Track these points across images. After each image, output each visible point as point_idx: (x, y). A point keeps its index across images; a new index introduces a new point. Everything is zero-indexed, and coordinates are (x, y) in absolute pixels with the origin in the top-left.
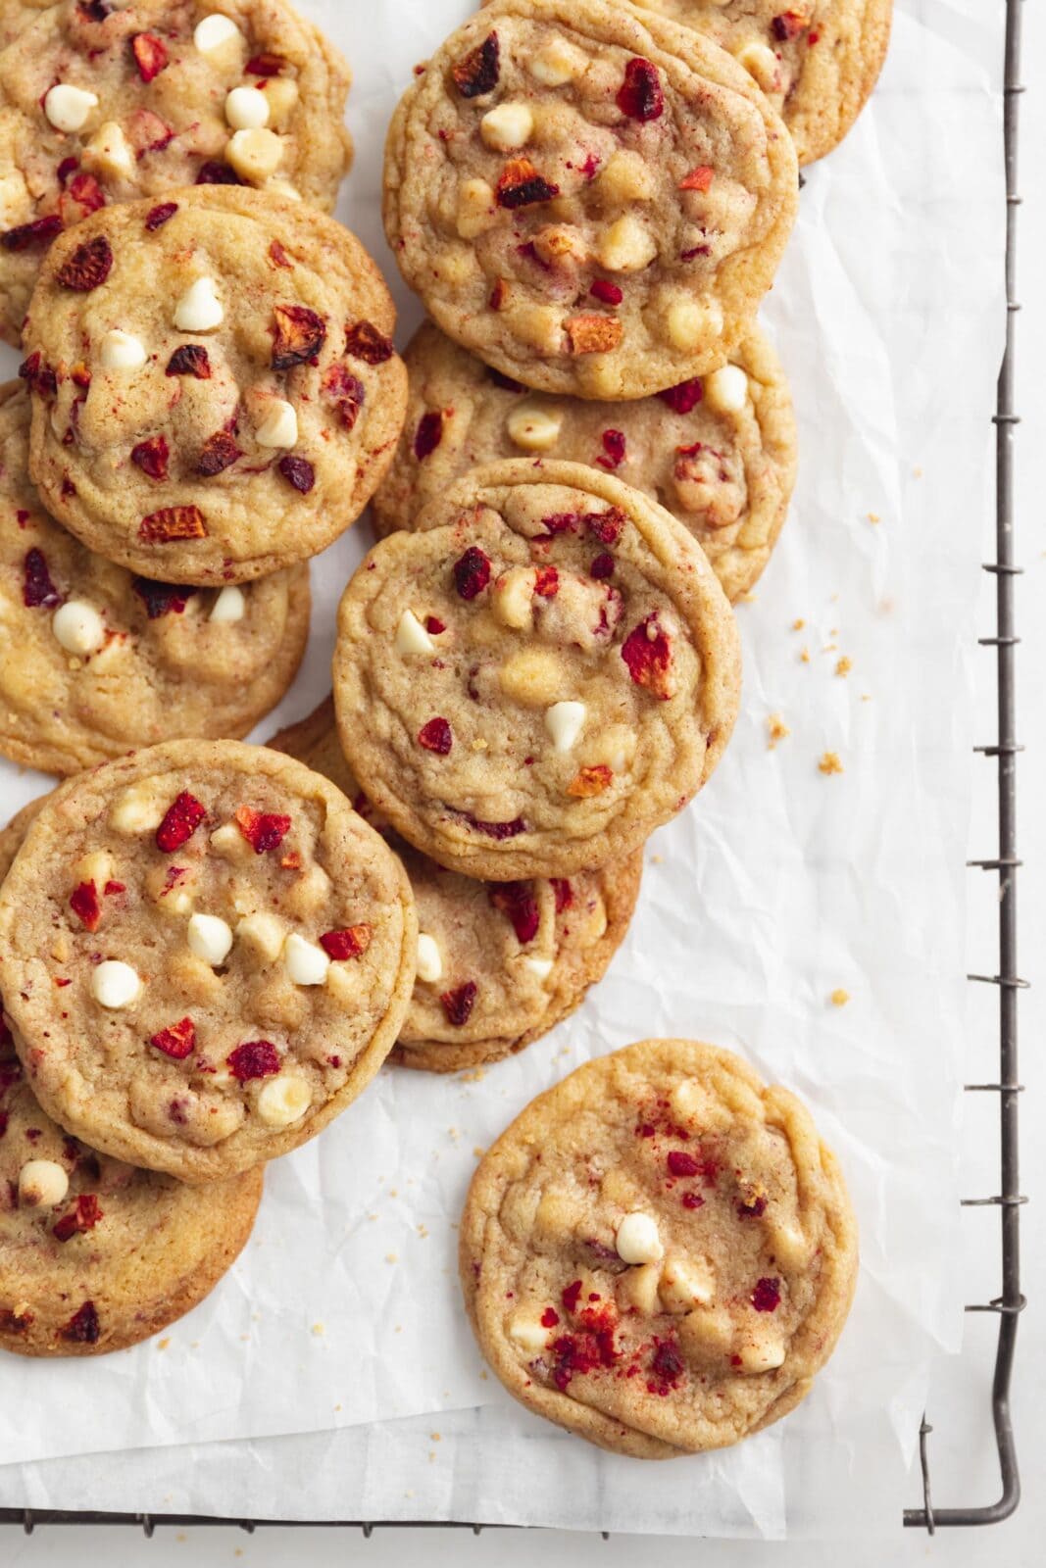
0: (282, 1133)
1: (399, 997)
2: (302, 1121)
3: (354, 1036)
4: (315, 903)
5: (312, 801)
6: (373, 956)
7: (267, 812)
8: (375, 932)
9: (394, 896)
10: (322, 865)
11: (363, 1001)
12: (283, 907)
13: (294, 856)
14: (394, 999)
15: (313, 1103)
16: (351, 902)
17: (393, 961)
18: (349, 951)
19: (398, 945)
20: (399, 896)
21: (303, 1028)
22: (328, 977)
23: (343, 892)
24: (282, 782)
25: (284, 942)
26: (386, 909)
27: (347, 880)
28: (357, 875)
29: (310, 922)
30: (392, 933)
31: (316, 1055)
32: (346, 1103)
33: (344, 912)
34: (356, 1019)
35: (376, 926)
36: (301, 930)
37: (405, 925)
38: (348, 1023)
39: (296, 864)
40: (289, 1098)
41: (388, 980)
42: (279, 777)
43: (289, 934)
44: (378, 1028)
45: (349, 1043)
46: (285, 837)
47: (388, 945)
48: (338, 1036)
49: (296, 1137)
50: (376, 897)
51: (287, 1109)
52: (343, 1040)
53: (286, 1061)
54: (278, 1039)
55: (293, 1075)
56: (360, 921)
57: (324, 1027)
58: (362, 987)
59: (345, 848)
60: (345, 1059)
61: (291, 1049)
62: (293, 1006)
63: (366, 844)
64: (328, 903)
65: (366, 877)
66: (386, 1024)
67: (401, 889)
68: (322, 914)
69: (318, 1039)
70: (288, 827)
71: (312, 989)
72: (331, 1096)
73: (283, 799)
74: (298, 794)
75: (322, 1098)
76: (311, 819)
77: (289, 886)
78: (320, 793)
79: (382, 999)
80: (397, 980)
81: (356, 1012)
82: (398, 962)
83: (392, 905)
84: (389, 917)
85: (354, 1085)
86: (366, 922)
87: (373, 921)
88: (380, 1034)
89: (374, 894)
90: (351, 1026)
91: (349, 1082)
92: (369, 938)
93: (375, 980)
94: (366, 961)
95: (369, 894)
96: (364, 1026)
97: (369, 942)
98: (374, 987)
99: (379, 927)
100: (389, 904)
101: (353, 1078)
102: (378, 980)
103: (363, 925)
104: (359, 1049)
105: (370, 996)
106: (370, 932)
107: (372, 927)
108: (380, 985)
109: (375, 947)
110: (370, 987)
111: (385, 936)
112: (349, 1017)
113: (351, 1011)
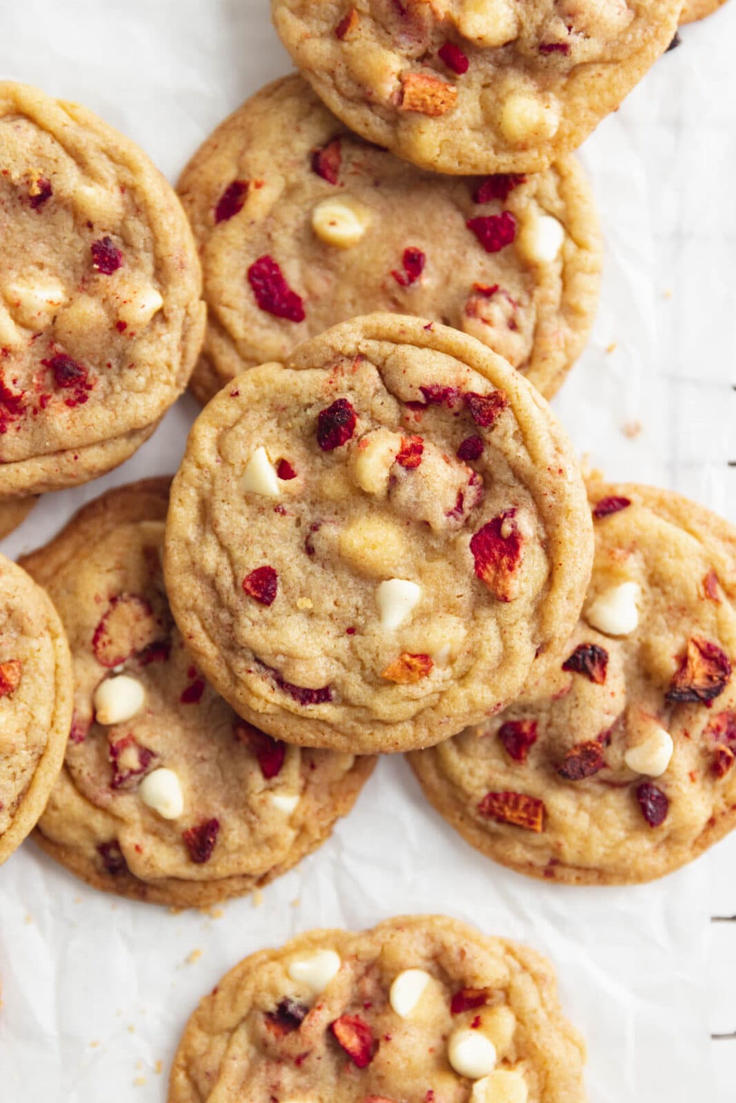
1: (57, 732)
3: (14, 777)
6: (25, 693)
8: (25, 668)
9: (42, 629)
11: (20, 739)
14: (52, 734)
17: (47, 695)
19: (50, 679)
20: (48, 628)
26: (34, 644)
30: (42, 667)
34: (14, 759)
35: (25, 662)
38: (6, 763)
41: (43, 717)
44: (38, 765)
45: (9, 784)
47: (40, 680)
50: (23, 632)
52: (2, 781)
56: (7, 658)
58: (16, 726)
60: (5, 802)
65: (10, 612)
66: (45, 760)
67: (49, 621)
79: (39, 735)
80: (54, 715)
81: (13, 752)
82: (53, 696)
83: (41, 638)
84: (39, 650)
85: (18, 826)
86: (15, 658)
87: (22, 658)
88: (41, 773)
89: (19, 629)
90: (9, 767)
91: (12, 824)
92: (19, 674)
93: (30, 717)
94: (18, 698)
95: (15, 630)
96: (23, 765)
97: (20, 678)
98: (29, 724)
99: (29, 662)
100: (37, 638)
101: (16, 819)
102: (33, 717)
103: (11, 661)
104: (19, 790)
105: (27, 734)
106: (20, 668)
107: (21, 663)
108: (35, 721)
109: (26, 684)
110: (25, 725)
111: (35, 671)
112: (7, 758)
113: (8, 752)
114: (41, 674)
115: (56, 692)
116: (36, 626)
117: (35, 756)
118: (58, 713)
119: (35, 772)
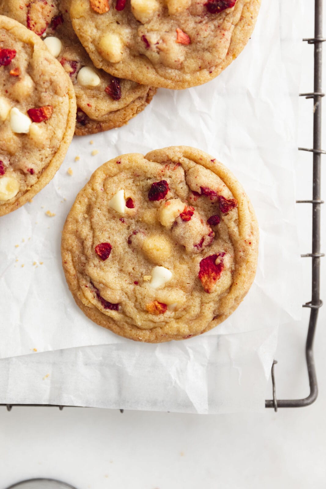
0: (5, 204)
2: (14, 199)
3: (42, 160)
4: (26, 93)
5: (28, 44)
6: (53, 121)
7: (5, 48)
8: (55, 110)
9: (65, 93)
10: (30, 75)
11: (47, 143)
12: (10, 94)
13: (17, 69)
14: (62, 143)
15: (20, 191)
16: (43, 94)
17: (63, 124)
18: (41, 118)
19: (65, 117)
20: (68, 93)
21: (17, 154)
22: (30, 130)
23: (40, 89)
24: (13, 33)
25: (10, 112)
26: (61, 99)
27: (42, 83)
28: (47, 81)
29: (24, 103)
30: (63, 111)
31: (22, 167)
32: (36, 192)
33: (40, 99)
34: (43, 152)
35: (55, 107)
36: (19, 106)
37: (70, 108)
38: (39, 153)
39: (17, 73)
40: (8, 188)
41: (59, 134)
42: (12, 31)
43: (12, 108)
44: (54, 157)
45: (39, 163)
46: (13, 60)
47: (61, 117)
48: (34, 158)
49: (11, 207)
50: (56, 92)
51: (7, 193)
52: (36, 161)
53: (8, 170)
54: (4, 159)
55: (10, 177)
56: (47, 104)
57: (27, 154)
58: (46, 136)
59: (41, 67)
60: (36, 171)
61: (11, 164)
62: (12, 143)
63: (52, 66)
64: (32, 94)
65: (51, 82)
66: (57, 155)
67: (69, 90)
68: (29, 99)
69: (24, 160)
70: (15, 56)
71: (22, 135)
72: (29, 188)
73: (13, 42)
74: (20, 40)
75: (25, 188)
76: (26, 53)
77: (13, 84)
78: (31, 40)
79: (56, 143)
80: (64, 134)
81: (43, 148)
82: (66, 126)
83: (64, 97)
84: (62, 103)
85: (40, 183)
86: (50, 105)
87: (54, 105)
88: (54, 160)
89: (55, 91)
90: (40, 155)
91: (38, 182)
92: (51, 112)
93: (53, 133)
94: (49, 124)
95: (52, 91)
96: (47, 155)
97: (51, 114)
98: (52, 136)
99: (57, 107)
100: (62, 97)
101: (40, 180)
102: (55, 134)
103: (49, 106)
104: (43, 166)
105: (50, 141)
106: (52, 109)
107: (53, 107)
108: (55, 136)
109: (54, 117)
110: (51, 137)
111: (59, 112)
112: (40, 150)
113: (41, 148)
114: (61, 114)
115: (67, 124)
116: (63, 91)
117: (53, 152)
118: (66, 134)
119: (52, 159)
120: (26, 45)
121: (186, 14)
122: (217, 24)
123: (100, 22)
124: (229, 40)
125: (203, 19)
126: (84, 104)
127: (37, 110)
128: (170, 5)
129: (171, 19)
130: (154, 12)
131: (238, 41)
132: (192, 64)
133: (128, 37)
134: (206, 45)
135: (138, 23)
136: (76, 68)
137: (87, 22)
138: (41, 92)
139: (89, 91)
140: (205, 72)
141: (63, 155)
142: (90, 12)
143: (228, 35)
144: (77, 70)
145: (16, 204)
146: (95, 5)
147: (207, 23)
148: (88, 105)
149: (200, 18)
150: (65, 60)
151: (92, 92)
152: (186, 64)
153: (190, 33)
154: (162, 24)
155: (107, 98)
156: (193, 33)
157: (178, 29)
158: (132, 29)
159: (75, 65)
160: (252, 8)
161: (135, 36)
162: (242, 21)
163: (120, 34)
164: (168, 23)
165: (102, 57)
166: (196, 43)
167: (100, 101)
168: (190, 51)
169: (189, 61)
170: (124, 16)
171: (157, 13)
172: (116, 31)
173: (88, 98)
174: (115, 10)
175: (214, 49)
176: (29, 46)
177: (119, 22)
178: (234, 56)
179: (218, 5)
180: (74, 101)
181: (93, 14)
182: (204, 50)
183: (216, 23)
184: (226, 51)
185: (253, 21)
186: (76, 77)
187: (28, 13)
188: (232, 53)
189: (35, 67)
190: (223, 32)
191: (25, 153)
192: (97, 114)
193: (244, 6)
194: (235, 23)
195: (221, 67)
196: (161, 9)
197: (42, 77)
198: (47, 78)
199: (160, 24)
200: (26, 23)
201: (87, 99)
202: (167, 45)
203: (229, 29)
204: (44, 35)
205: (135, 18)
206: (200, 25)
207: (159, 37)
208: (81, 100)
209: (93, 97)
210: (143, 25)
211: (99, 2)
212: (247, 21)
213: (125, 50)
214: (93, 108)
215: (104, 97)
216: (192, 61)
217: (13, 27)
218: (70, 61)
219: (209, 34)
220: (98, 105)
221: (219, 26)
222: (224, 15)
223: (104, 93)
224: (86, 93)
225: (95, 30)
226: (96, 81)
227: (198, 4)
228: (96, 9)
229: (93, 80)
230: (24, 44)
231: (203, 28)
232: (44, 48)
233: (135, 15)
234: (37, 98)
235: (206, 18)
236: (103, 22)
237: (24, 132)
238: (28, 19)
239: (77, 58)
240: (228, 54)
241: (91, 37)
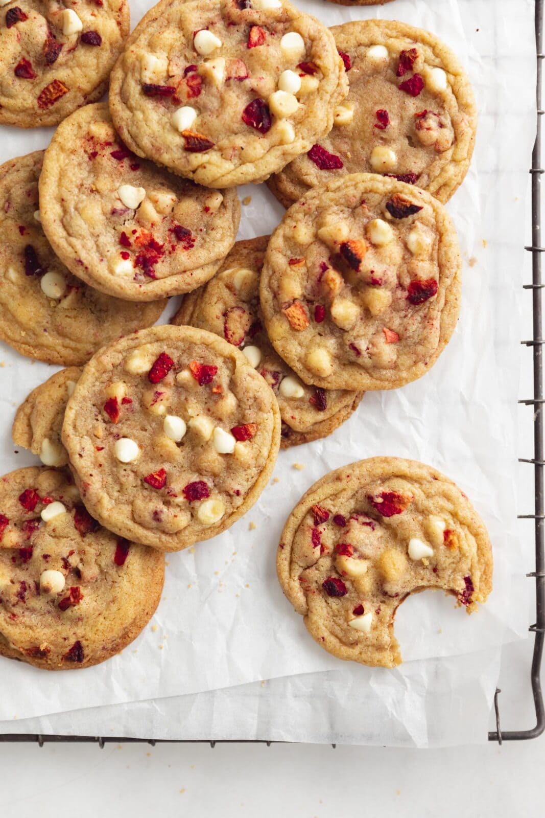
0: (210, 528)
1: (271, 461)
2: (220, 522)
3: (248, 480)
4: (229, 412)
5: (228, 358)
6: (258, 439)
7: (206, 364)
8: (259, 427)
9: (269, 409)
10: (233, 392)
11: (252, 462)
12: (213, 413)
13: (219, 387)
14: (268, 462)
15: (226, 513)
16: (247, 411)
17: (268, 442)
18: (246, 436)
19: (271, 434)
20: (272, 409)
21: (221, 475)
22: (235, 450)
23: (244, 406)
24: (213, 348)
25: (213, 431)
26: (265, 416)
27: (245, 400)
28: (251, 398)
29: (226, 421)
30: (268, 428)
31: (228, 489)
32: (242, 514)
33: (244, 416)
34: (249, 471)
35: (260, 424)
36: (221, 425)
37: (275, 424)
38: (245, 473)
39: (220, 391)
40: (214, 510)
41: (265, 452)
42: (212, 346)
43: (215, 427)
44: (259, 476)
45: (245, 483)
46: (214, 377)
47: (266, 434)
48: (239, 479)
49: (217, 530)
50: (260, 409)
51: (212, 516)
52: (242, 482)
53: (212, 492)
54: (208, 480)
55: (216, 499)
56: (252, 422)
57: (232, 475)
58: (252, 455)
59: (245, 384)
60: (242, 492)
61: (215, 486)
62: (217, 464)
63: (256, 382)
64: (235, 412)
65: (255, 399)
66: (263, 474)
67: (273, 405)
68: (232, 417)
69: (229, 481)
70: (216, 372)
71: (227, 456)
72: (235, 510)
73: (213, 357)
74: (221, 355)
75: (230, 511)
76: (228, 368)
77: (216, 402)
78: (233, 354)
79: (262, 461)
80: (270, 452)
81: (249, 468)
82: (271, 442)
83: (268, 413)
84: (267, 419)
85: (247, 504)
86: (255, 422)
87: (258, 422)
88: (261, 479)
90: (246, 475)
91: (244, 503)
92: (256, 430)
93: (259, 452)
94: (254, 442)
95: (257, 408)
96: (253, 475)
97: (256, 432)
98: (258, 455)
99: (262, 425)
101: (246, 501)
102: (260, 452)
103: (253, 423)
104: (249, 487)
105: (256, 460)
106: (257, 427)
107: (258, 424)
108: (261, 455)
109: (259, 435)
110: (256, 456)
111: (264, 429)
112: (245, 470)
113: (246, 468)
114: (267, 431)
115: (273, 440)
116: (268, 407)
117: (259, 471)
118: (272, 449)
119: (258, 479)
120: (227, 360)
121: (389, 312)
122: (423, 315)
123: (302, 338)
124: (439, 327)
125: (407, 313)
126: (288, 417)
127: (242, 428)
128: (372, 307)
129: (375, 320)
130: (357, 317)
131: (447, 326)
132: (406, 360)
133: (334, 348)
134: (416, 339)
135: (342, 331)
136: (278, 379)
137: (289, 342)
138: (245, 409)
139: (293, 402)
140: (421, 365)
141: (269, 473)
142: (291, 331)
143: (437, 323)
144: (280, 380)
145: (222, 527)
146: (295, 324)
147: (412, 316)
148: (292, 417)
149: (404, 312)
150: (267, 371)
151: (296, 404)
152: (399, 362)
153: (397, 330)
154: (367, 327)
155: (311, 409)
156: (401, 330)
157: (385, 329)
158: (336, 338)
159: (277, 376)
160: (454, 290)
161: (341, 345)
162: (447, 305)
163: (326, 347)
164: (373, 325)
165: (312, 373)
166: (406, 339)
167: (304, 412)
168: (401, 348)
169: (402, 359)
170: (326, 326)
171: (360, 317)
172: (321, 344)
173: (292, 409)
174: (315, 323)
175: (426, 341)
176: (231, 361)
177: (322, 333)
178: (446, 341)
179: (421, 297)
180: (278, 416)
181: (294, 332)
182: (415, 344)
183: (421, 313)
184: (438, 339)
185: (458, 302)
186: (278, 389)
187: (226, 323)
188: (443, 339)
189: (238, 385)
190: (430, 321)
191: (230, 473)
192: (302, 426)
193: (446, 289)
194: (440, 310)
195: (435, 356)
196: (362, 312)
197: (246, 394)
198: (251, 395)
199: (365, 328)
200: (223, 334)
201: (290, 411)
202: (377, 349)
203: (437, 317)
204: (243, 344)
205: (337, 326)
206: (405, 320)
207: (367, 342)
208: (285, 412)
209: (297, 408)
210: (347, 332)
211: (299, 320)
212: (453, 304)
213: (334, 360)
214: (298, 420)
215: (308, 407)
216: (405, 357)
217: (213, 342)
218: (271, 372)
219: (418, 327)
220: (303, 417)
221: (425, 317)
222: (427, 304)
223: (309, 403)
224: (289, 405)
225: (299, 348)
226: (300, 392)
227: (400, 299)
228: (297, 327)
229: (296, 392)
230: (225, 360)
231: (410, 322)
232: (246, 362)
233: (338, 324)
234: (240, 415)
235: (410, 310)
236: (306, 338)
237: (229, 452)
238: (226, 330)
239: (278, 369)
240: (440, 341)
241: (296, 356)
